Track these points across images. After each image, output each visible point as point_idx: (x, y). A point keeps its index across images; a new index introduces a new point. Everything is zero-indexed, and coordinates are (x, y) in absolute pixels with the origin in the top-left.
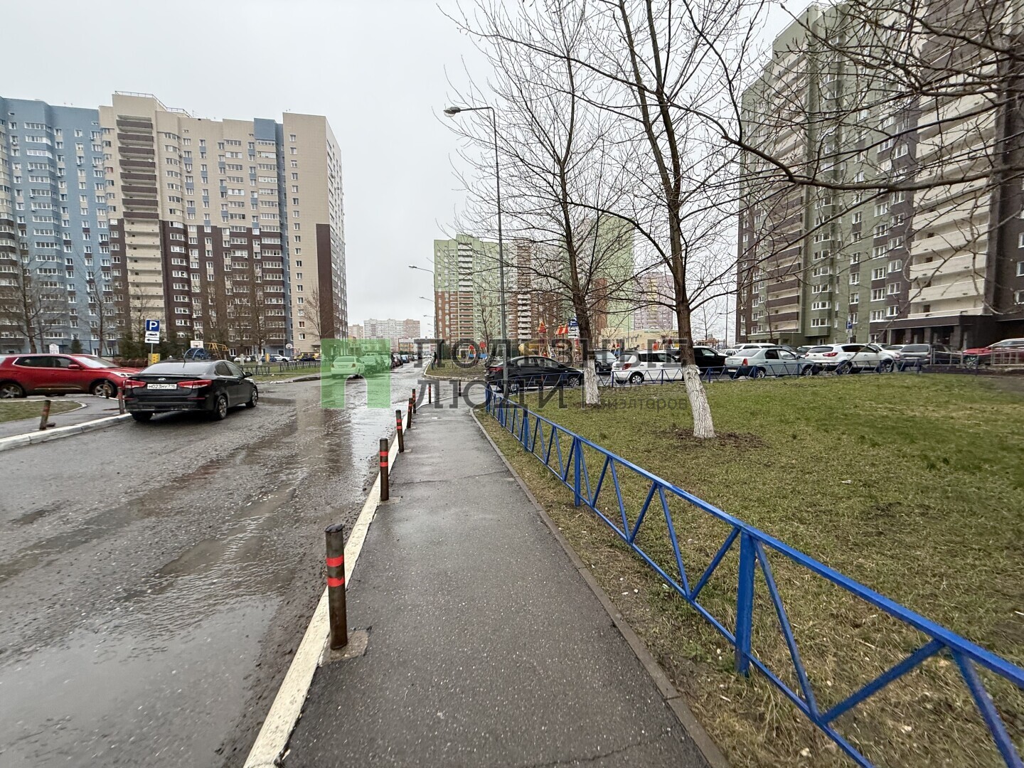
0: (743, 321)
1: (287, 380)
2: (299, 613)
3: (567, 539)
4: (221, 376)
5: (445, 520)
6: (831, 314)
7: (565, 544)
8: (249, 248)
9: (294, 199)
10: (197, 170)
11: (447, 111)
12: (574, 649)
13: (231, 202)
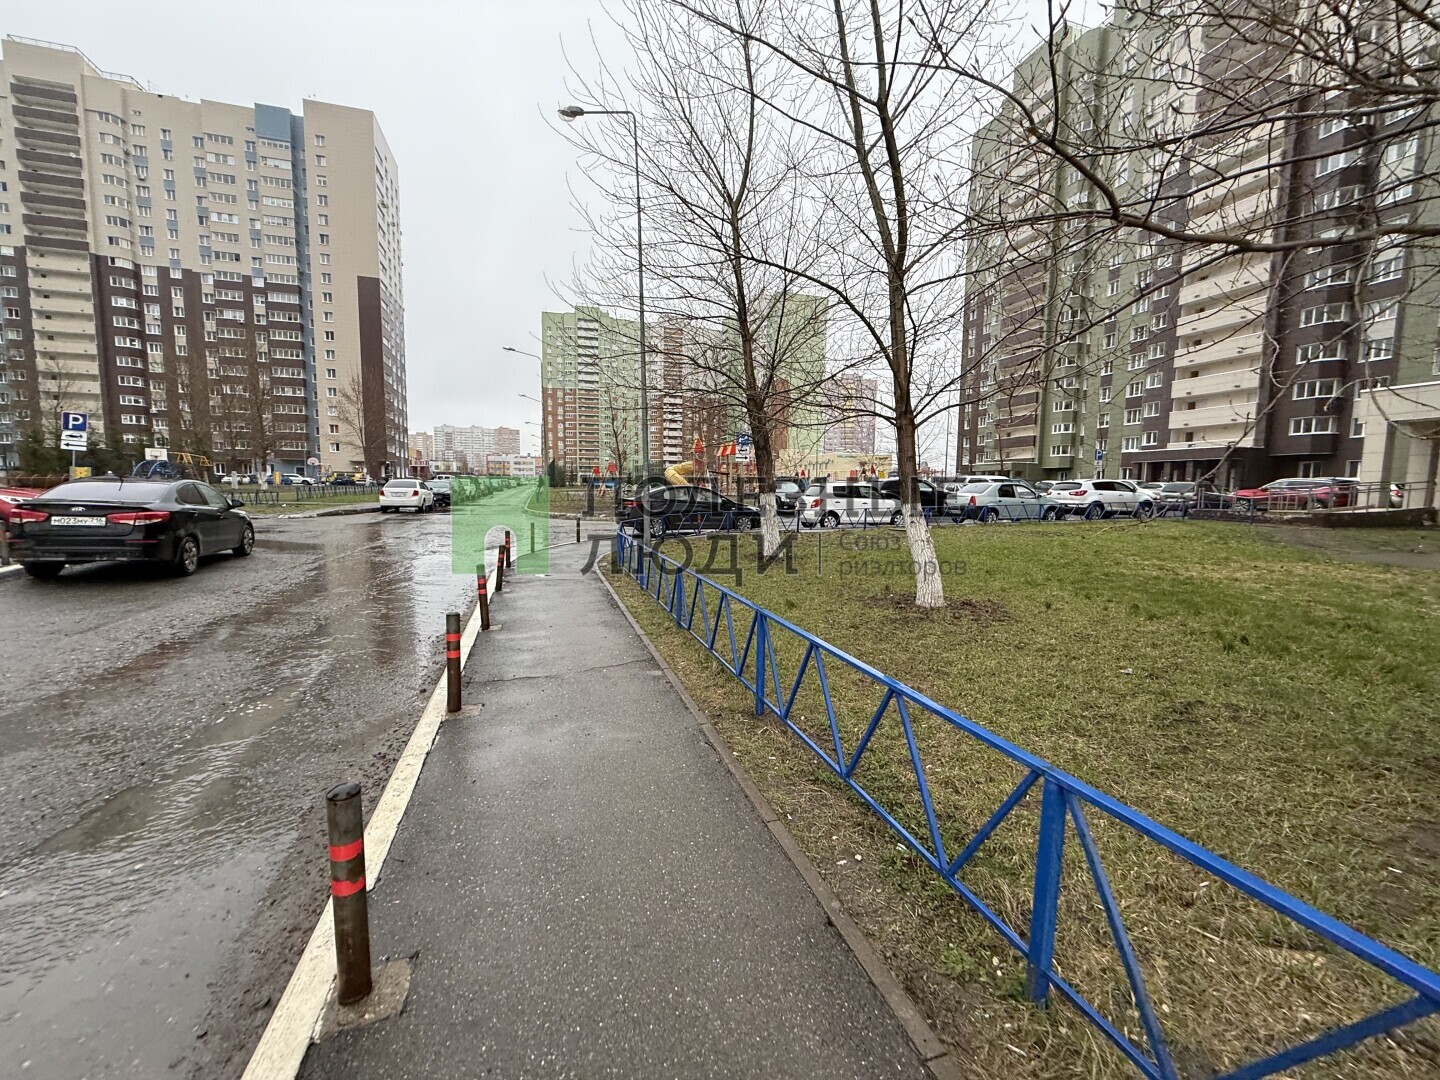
0: (966, 446)
1: (307, 514)
2: (290, 923)
3: (747, 771)
4: (188, 506)
5: (554, 742)
6: (1074, 440)
7: (745, 780)
8: (247, 307)
9: (322, 236)
10: (156, 177)
11: (563, 113)
12: (769, 973)
13: (217, 234)
